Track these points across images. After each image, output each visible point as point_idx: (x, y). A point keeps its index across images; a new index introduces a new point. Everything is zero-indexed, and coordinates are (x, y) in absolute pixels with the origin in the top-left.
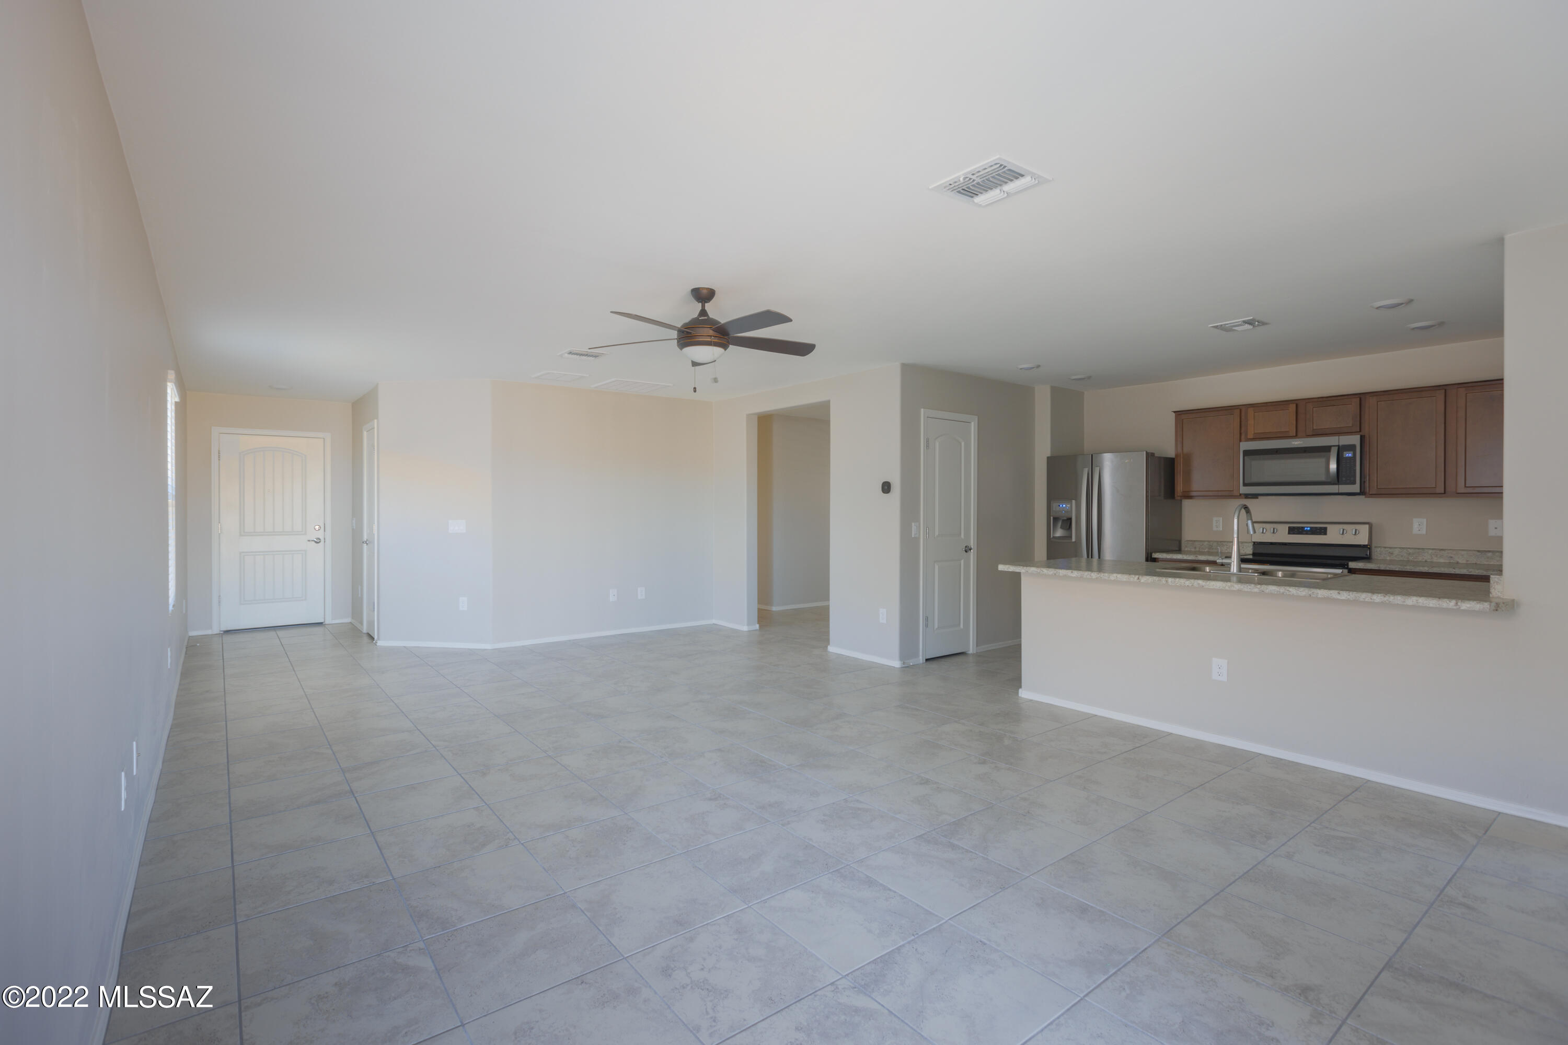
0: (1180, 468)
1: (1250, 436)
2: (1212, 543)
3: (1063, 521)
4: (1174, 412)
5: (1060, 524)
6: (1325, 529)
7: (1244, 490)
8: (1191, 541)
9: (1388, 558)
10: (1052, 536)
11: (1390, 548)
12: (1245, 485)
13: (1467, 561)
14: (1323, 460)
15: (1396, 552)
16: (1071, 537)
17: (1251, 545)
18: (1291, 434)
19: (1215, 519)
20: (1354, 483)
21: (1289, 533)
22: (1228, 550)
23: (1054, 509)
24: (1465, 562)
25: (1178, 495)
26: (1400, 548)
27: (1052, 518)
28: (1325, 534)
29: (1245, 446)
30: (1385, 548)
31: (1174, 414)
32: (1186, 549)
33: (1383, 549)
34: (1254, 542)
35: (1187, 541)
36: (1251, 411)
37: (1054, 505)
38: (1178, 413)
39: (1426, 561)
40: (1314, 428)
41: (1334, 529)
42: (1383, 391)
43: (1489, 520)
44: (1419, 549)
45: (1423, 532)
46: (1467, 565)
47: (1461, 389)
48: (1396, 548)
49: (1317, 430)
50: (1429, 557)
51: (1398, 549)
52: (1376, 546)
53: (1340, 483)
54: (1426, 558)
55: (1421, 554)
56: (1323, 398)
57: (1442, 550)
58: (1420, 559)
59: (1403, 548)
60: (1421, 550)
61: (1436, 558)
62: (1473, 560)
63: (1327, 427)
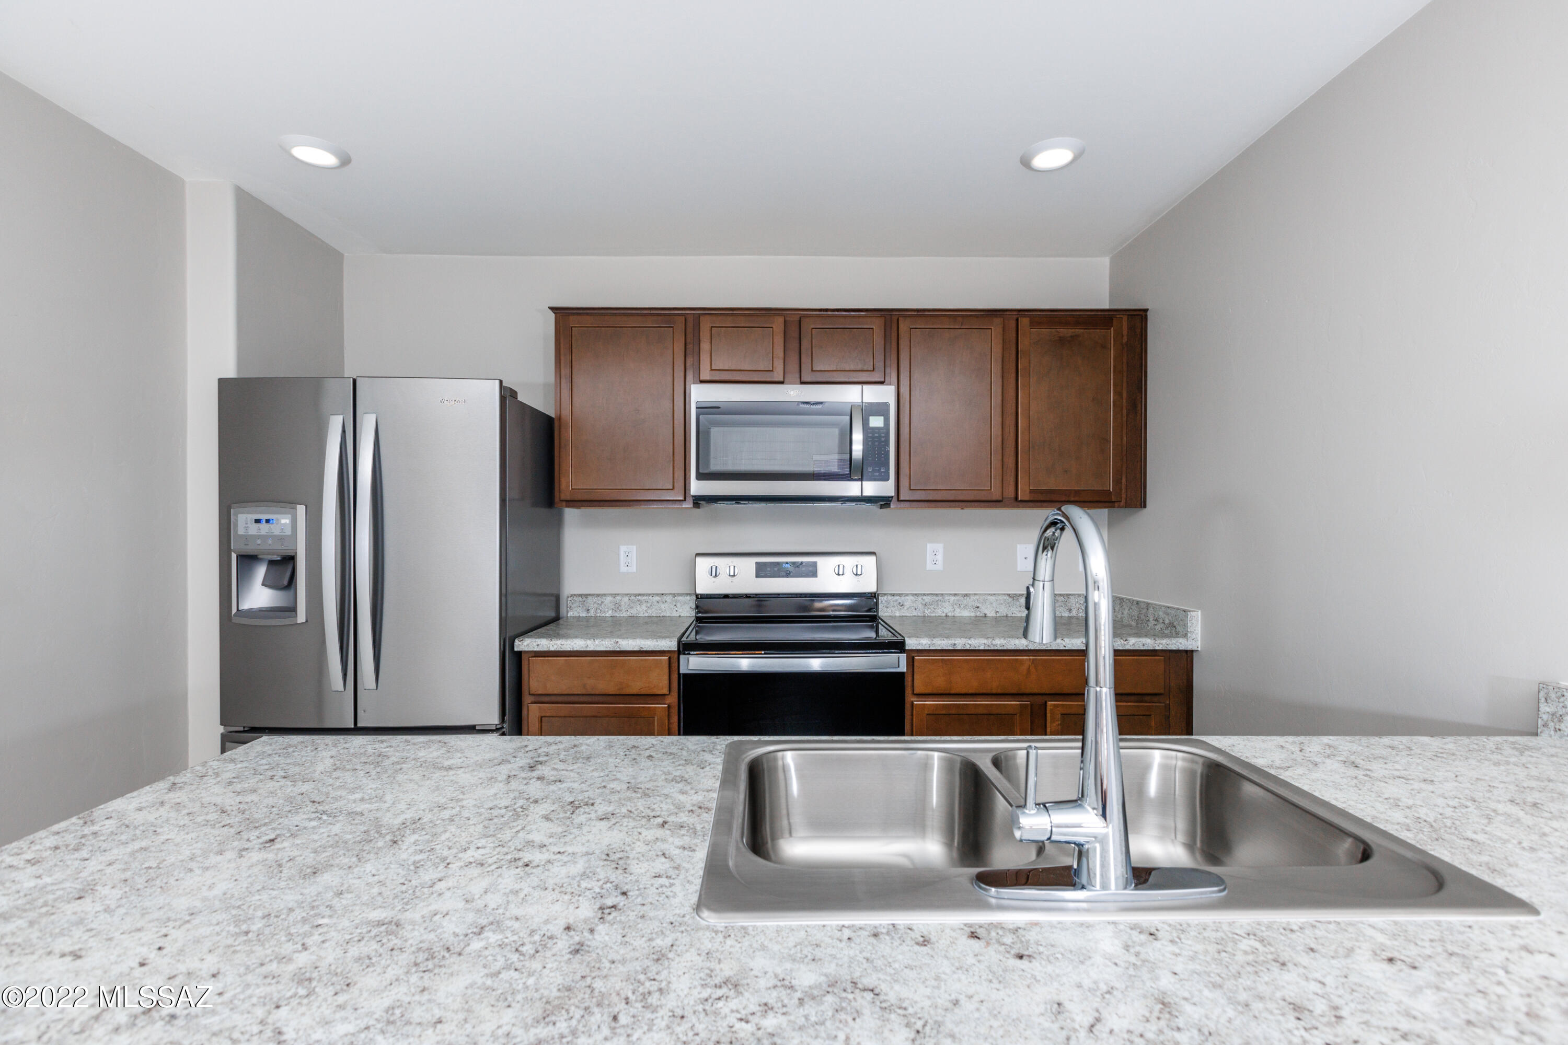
0: (566, 438)
1: (705, 375)
2: (619, 598)
3: (271, 563)
4: (552, 309)
5: (261, 571)
6: (814, 565)
7: (694, 487)
8: (580, 595)
9: (897, 614)
10: (234, 610)
11: (900, 595)
12: (701, 476)
13: (997, 612)
15: (908, 600)
16: (293, 609)
17: (691, 602)
18: (775, 378)
19: (623, 547)
20: (886, 478)
21: (756, 576)
22: (649, 611)
23: (241, 531)
24: (992, 614)
25: (563, 497)
26: (913, 595)
27: (234, 556)
28: (813, 574)
29: (698, 394)
30: (893, 595)
31: (552, 316)
32: (570, 614)
33: (890, 598)
34: (698, 596)
35: (572, 596)
36: (705, 323)
37: (244, 522)
38: (562, 314)
39: (946, 616)
40: (814, 369)
41: (826, 565)
42: (918, 310)
43: (1018, 546)
44: (937, 595)
45: (940, 566)
46: (996, 618)
47: (1024, 319)
48: (907, 595)
49: (818, 373)
50: (950, 608)
51: (911, 598)
52: (885, 594)
53: (864, 478)
54: (946, 611)
55: (940, 603)
56: (827, 310)
57: (966, 595)
58: (939, 612)
59: (917, 595)
60: (940, 598)
61: (958, 610)
62: (1003, 611)
63: (835, 369)
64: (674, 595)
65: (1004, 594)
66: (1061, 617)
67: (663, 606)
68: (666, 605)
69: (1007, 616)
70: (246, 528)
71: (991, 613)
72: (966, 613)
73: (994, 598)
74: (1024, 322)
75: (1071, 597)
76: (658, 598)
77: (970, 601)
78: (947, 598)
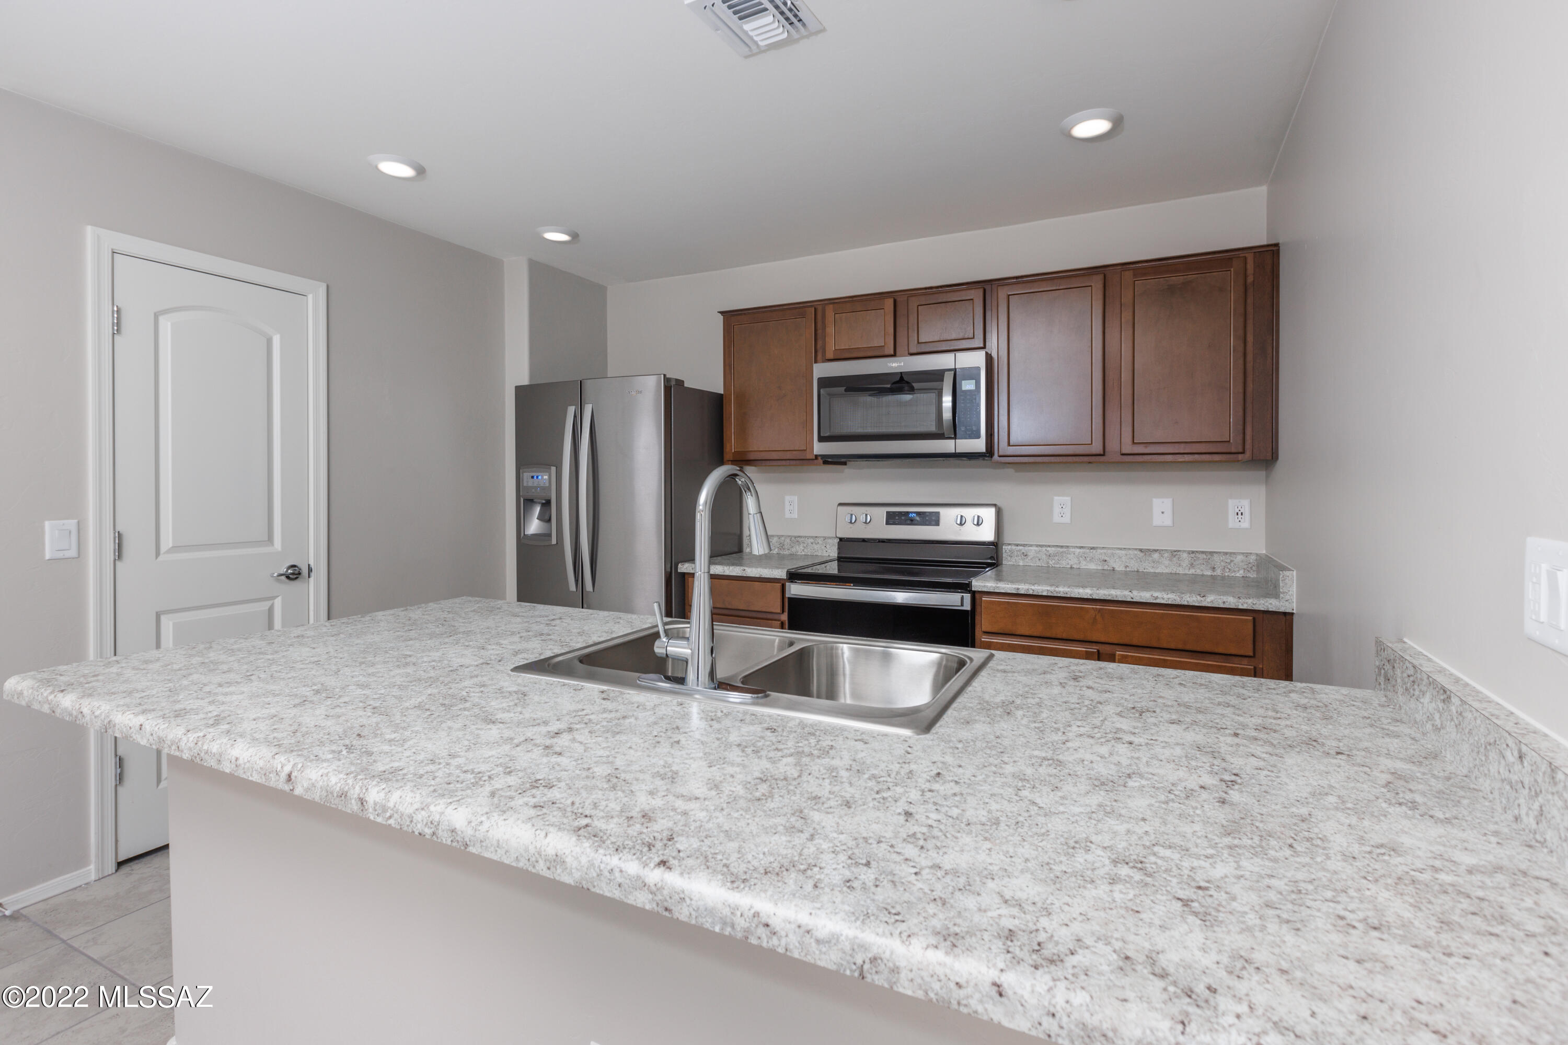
0: (732, 409)
1: (830, 355)
2: (783, 538)
3: (540, 504)
4: (722, 313)
5: (535, 510)
6: (936, 515)
7: (819, 448)
9: (1021, 564)
10: (522, 535)
11: (1024, 545)
12: (822, 439)
13: (1126, 567)
14: (933, 396)
15: (1032, 551)
16: (550, 535)
17: (835, 543)
18: (887, 353)
19: (788, 498)
20: (978, 436)
21: (887, 523)
22: (805, 550)
23: (525, 484)
24: (1122, 568)
25: (729, 458)
26: (1037, 546)
27: (523, 499)
28: (937, 523)
29: (821, 370)
30: (1017, 545)
31: (721, 317)
32: (748, 550)
33: (1014, 547)
34: (841, 539)
36: (830, 312)
37: (526, 476)
38: (730, 317)
39: (1072, 568)
40: (920, 341)
41: (948, 515)
42: (1017, 278)
43: (1154, 500)
44: (1062, 547)
45: (1067, 519)
46: (1126, 573)
47: (1127, 273)
48: (1031, 546)
49: (923, 345)
50: (1076, 561)
51: (1034, 548)
52: (1009, 544)
53: (958, 436)
54: (1071, 563)
55: (1064, 555)
56: (931, 288)
57: (1092, 548)
58: (1064, 564)
59: (1041, 546)
60: (1064, 550)
61: (1084, 563)
62: (1134, 566)
63: (938, 339)
64: (825, 538)
65: (1136, 549)
66: (1203, 575)
67: (816, 547)
68: (818, 546)
69: (1138, 571)
70: (528, 482)
71: (1119, 567)
72: (1092, 566)
73: (1123, 552)
74: (1128, 275)
75: (1215, 555)
76: (812, 540)
77: (1098, 554)
78: (1072, 550)
